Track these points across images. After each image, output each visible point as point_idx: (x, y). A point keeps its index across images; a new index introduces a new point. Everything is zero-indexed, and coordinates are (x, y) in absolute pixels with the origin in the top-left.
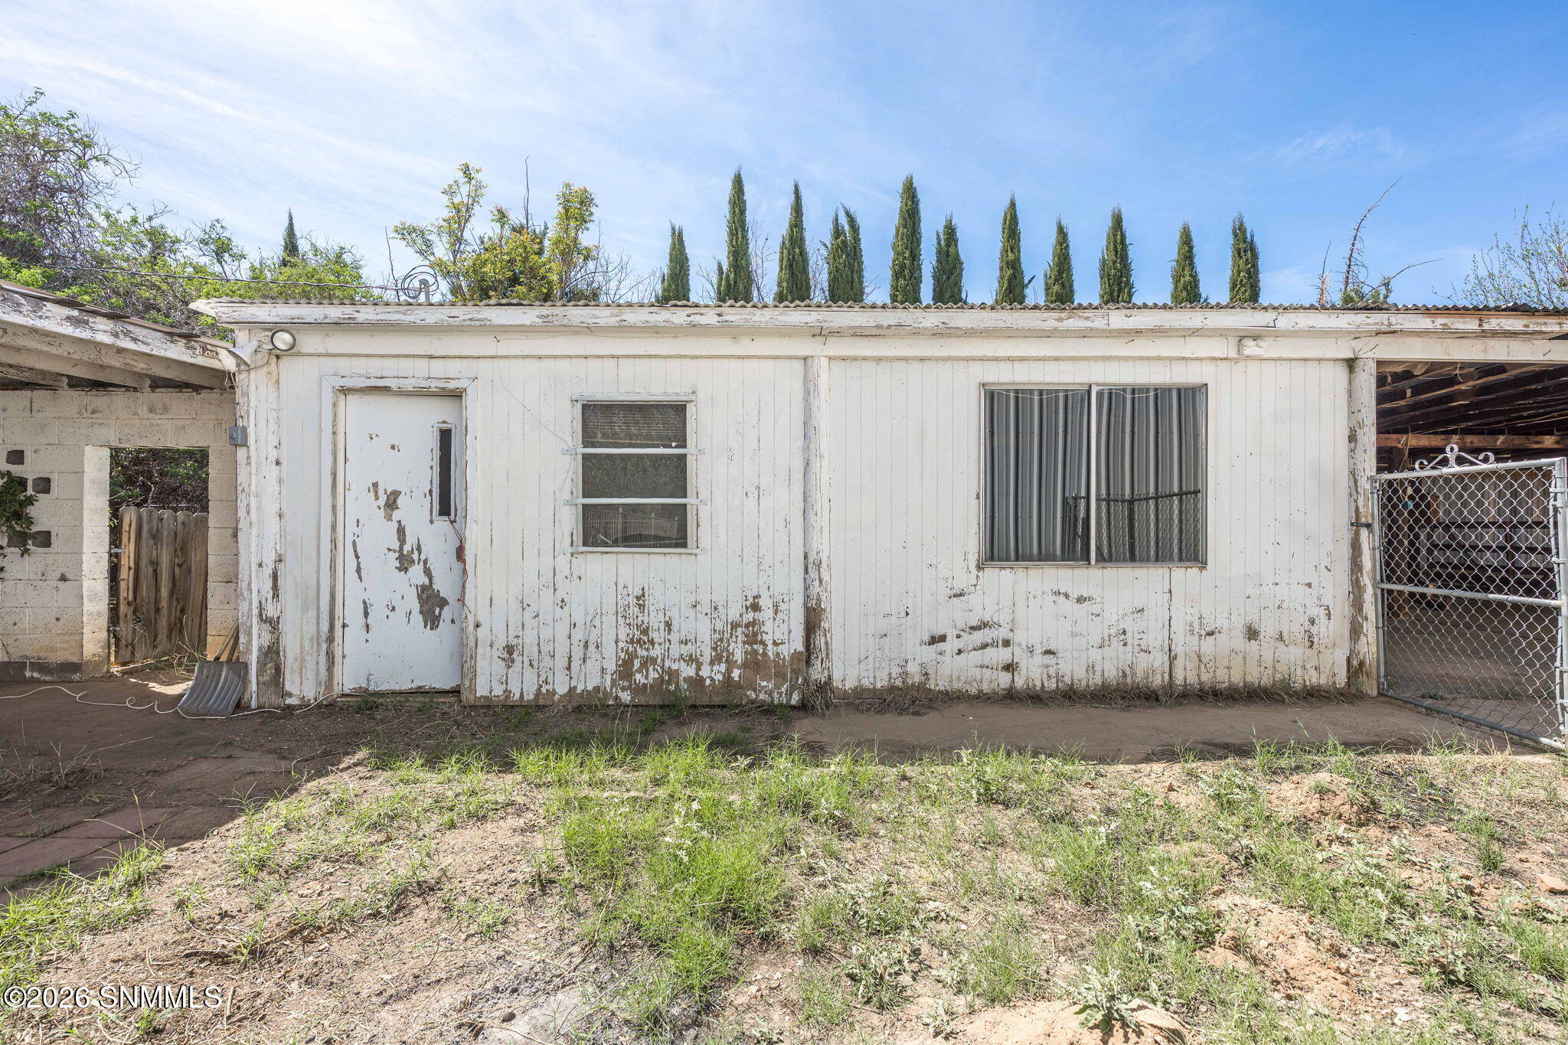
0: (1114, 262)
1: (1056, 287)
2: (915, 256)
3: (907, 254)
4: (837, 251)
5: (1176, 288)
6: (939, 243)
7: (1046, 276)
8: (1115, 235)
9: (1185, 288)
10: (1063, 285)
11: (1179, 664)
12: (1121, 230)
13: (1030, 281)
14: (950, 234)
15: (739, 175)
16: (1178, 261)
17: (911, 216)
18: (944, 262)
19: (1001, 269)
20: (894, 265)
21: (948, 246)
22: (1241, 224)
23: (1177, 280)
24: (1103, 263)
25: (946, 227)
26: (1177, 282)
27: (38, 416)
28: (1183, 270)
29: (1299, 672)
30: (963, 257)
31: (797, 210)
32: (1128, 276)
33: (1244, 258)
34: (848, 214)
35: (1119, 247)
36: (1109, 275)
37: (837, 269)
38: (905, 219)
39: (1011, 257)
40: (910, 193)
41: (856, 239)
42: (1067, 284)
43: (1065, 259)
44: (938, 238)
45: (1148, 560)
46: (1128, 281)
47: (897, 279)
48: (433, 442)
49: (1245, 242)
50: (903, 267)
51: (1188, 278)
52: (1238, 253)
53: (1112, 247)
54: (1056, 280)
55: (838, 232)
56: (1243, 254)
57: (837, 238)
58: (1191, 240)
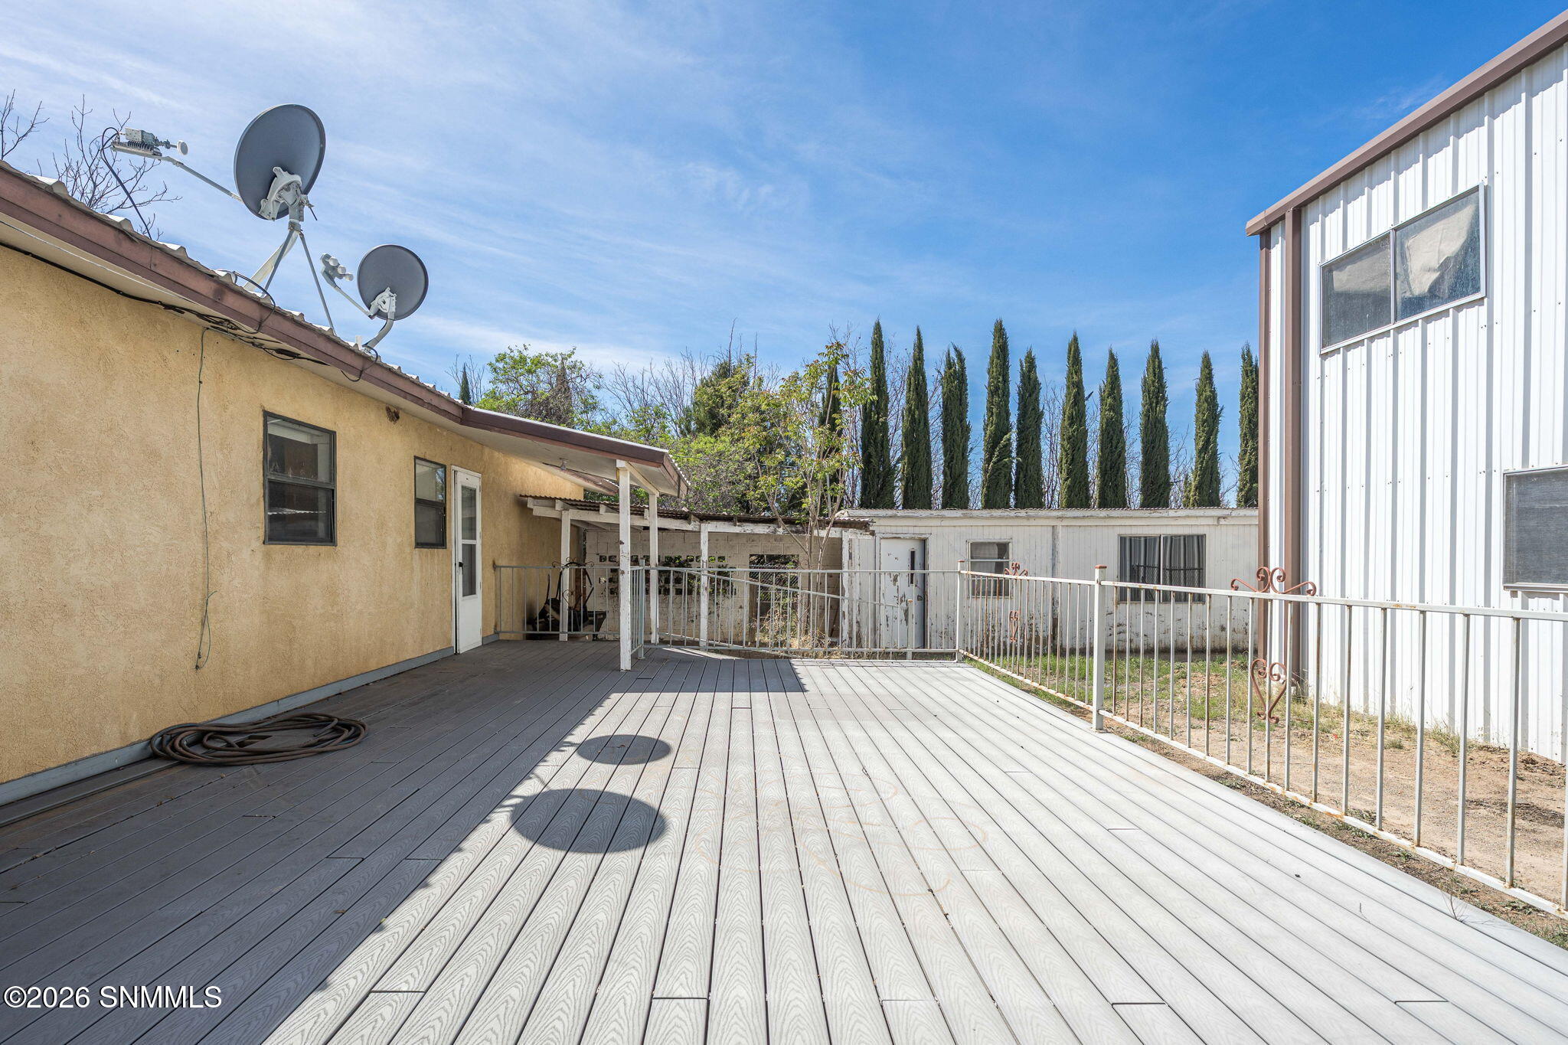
0: (1153, 382)
1: (1109, 400)
2: (1006, 381)
3: (1001, 379)
4: (950, 377)
5: (1199, 400)
6: (1022, 369)
7: (1100, 389)
8: (1154, 362)
9: (1206, 401)
10: (1114, 398)
11: (1195, 639)
12: (1158, 357)
13: (1090, 396)
14: (1031, 362)
15: (879, 323)
16: (1201, 380)
17: (1002, 351)
18: (1027, 383)
19: (1068, 387)
20: (990, 386)
21: (1029, 371)
22: (1249, 351)
23: (1200, 393)
24: (1145, 381)
25: (1027, 357)
26: (1200, 395)
27: (731, 543)
28: (1205, 387)
29: (1241, 643)
30: (1040, 379)
31: (919, 347)
32: (1164, 392)
33: (1250, 378)
34: (956, 349)
35: (1157, 371)
36: (1149, 391)
37: (950, 391)
38: (998, 353)
39: (1075, 378)
40: (1000, 331)
41: (963, 368)
42: (1118, 398)
43: (1116, 379)
44: (1022, 366)
45: (1181, 601)
46: (1164, 395)
47: (993, 396)
48: (908, 556)
49: (1251, 365)
50: (997, 388)
51: (1208, 393)
52: (1246, 373)
53: (1151, 370)
54: (1109, 395)
55: (950, 365)
56: (1249, 374)
57: (950, 368)
58: (1211, 365)
